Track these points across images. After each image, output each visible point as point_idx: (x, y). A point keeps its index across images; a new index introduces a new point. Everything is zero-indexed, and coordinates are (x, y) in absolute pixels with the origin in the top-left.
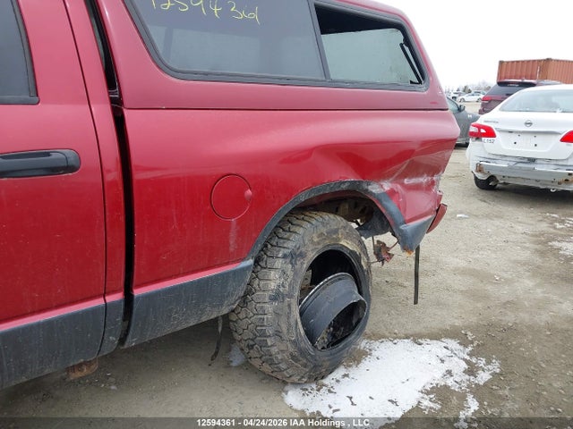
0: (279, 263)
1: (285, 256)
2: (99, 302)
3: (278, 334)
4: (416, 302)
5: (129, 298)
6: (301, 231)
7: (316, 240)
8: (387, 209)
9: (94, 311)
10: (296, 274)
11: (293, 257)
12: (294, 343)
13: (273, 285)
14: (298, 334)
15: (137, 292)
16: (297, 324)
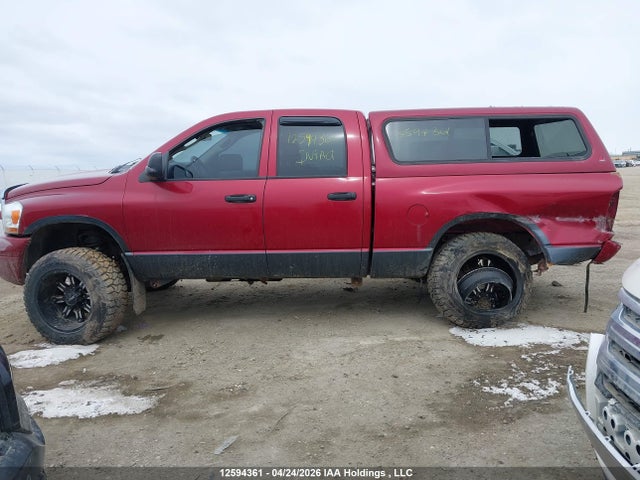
0: (446, 253)
1: (452, 250)
2: (359, 251)
3: (442, 288)
4: (585, 311)
5: (371, 253)
6: (466, 239)
7: (476, 245)
8: (535, 234)
9: (357, 253)
10: (457, 260)
11: (456, 251)
12: (451, 295)
13: (442, 263)
14: (454, 291)
15: (375, 251)
16: (453, 285)
